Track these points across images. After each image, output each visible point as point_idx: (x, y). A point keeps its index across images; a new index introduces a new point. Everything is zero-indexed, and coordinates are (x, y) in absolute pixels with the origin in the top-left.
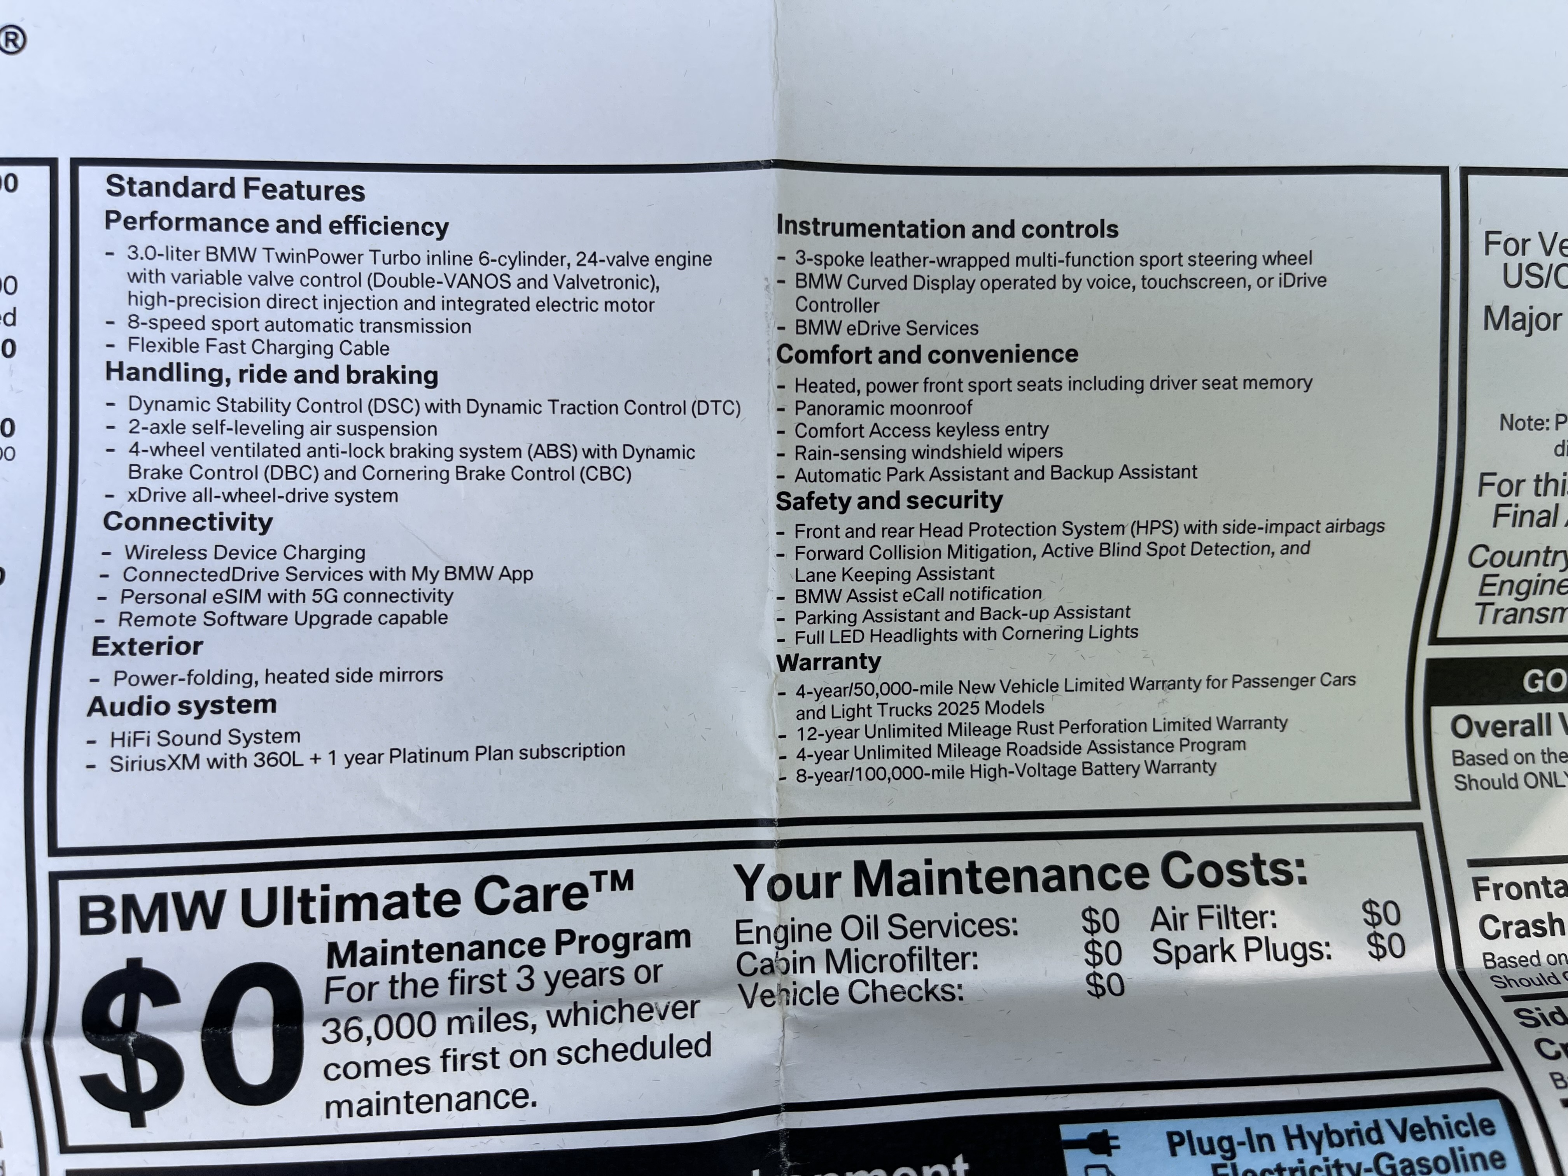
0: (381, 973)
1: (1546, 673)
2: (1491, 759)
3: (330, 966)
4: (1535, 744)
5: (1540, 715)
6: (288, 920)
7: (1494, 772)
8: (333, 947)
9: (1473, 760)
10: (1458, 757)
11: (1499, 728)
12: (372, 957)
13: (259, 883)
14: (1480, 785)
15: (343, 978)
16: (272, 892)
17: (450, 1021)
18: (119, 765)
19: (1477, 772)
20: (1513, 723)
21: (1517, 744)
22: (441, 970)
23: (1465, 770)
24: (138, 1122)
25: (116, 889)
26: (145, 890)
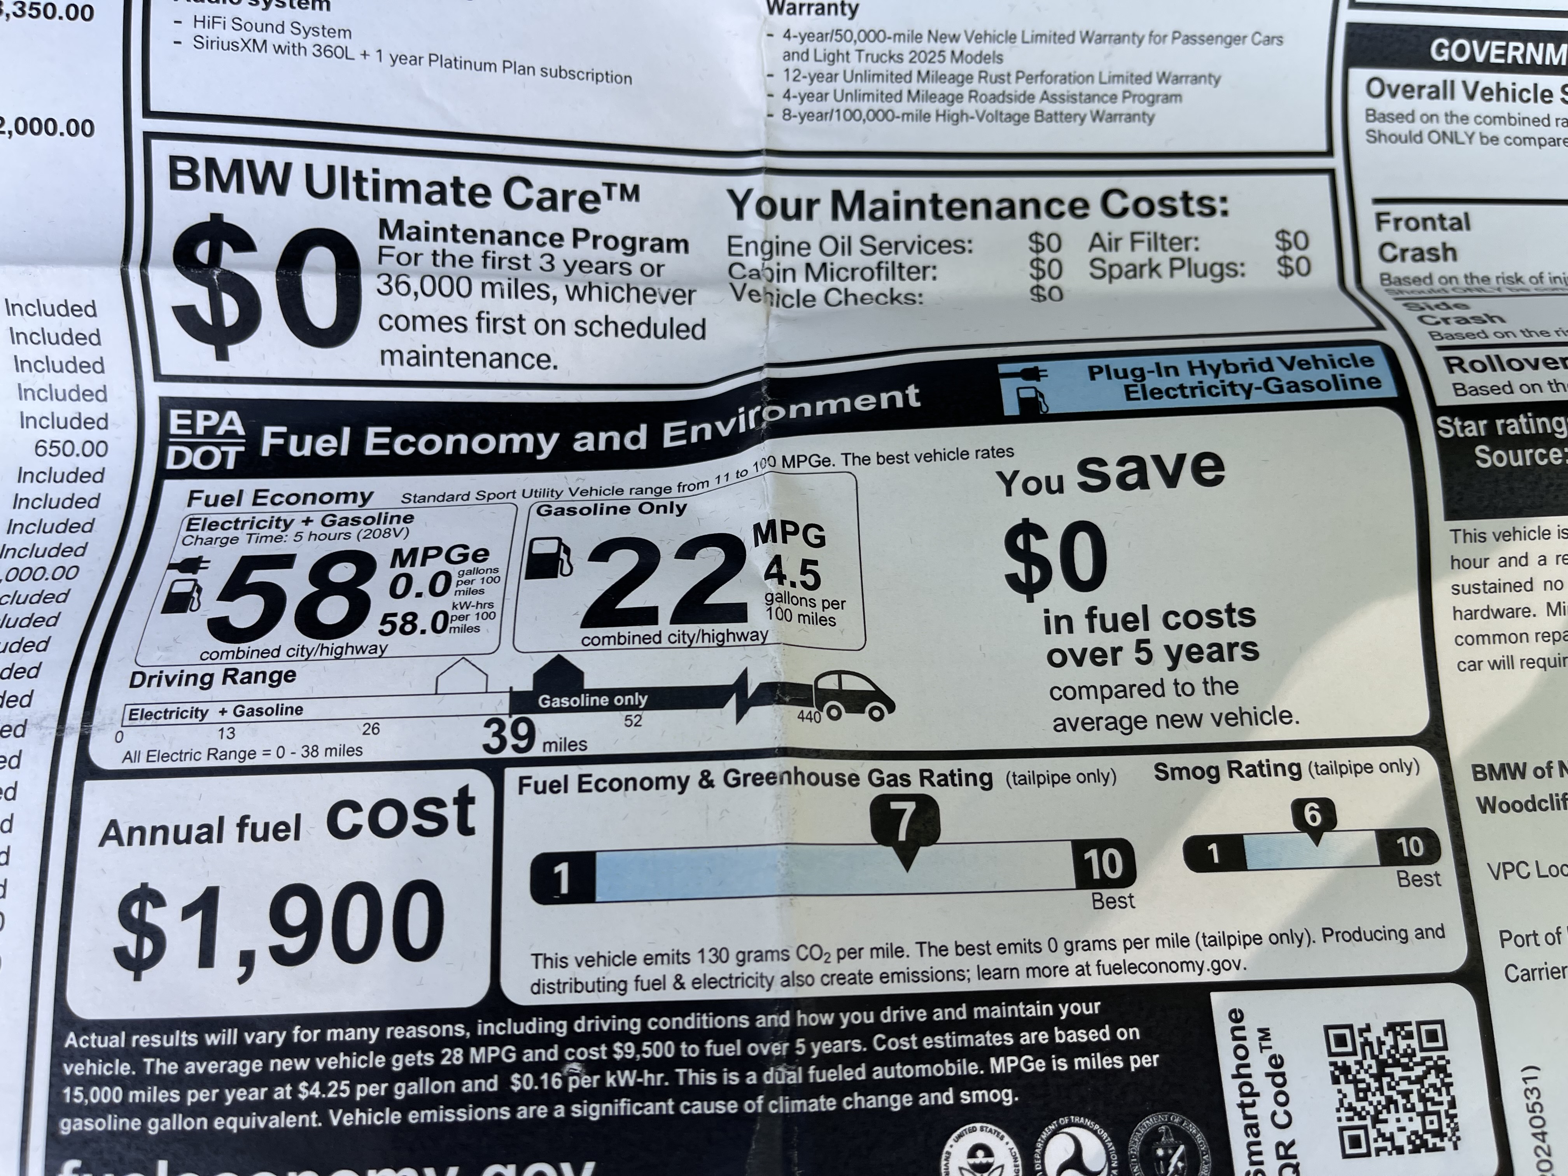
0: (425, 247)
1: (1451, 42)
2: (1400, 117)
3: (382, 236)
4: (1440, 106)
5: (1445, 82)
6: (345, 195)
7: (1402, 128)
8: (384, 223)
9: (1384, 118)
10: (1371, 114)
11: (1408, 91)
12: (416, 234)
13: (321, 159)
14: (1388, 139)
15: (393, 247)
16: (331, 169)
17: (484, 285)
18: (200, 43)
19: (1387, 128)
20: (1421, 87)
21: (1423, 105)
22: (476, 250)
23: (1376, 126)
24: (222, 355)
25: (200, 151)
26: (225, 155)
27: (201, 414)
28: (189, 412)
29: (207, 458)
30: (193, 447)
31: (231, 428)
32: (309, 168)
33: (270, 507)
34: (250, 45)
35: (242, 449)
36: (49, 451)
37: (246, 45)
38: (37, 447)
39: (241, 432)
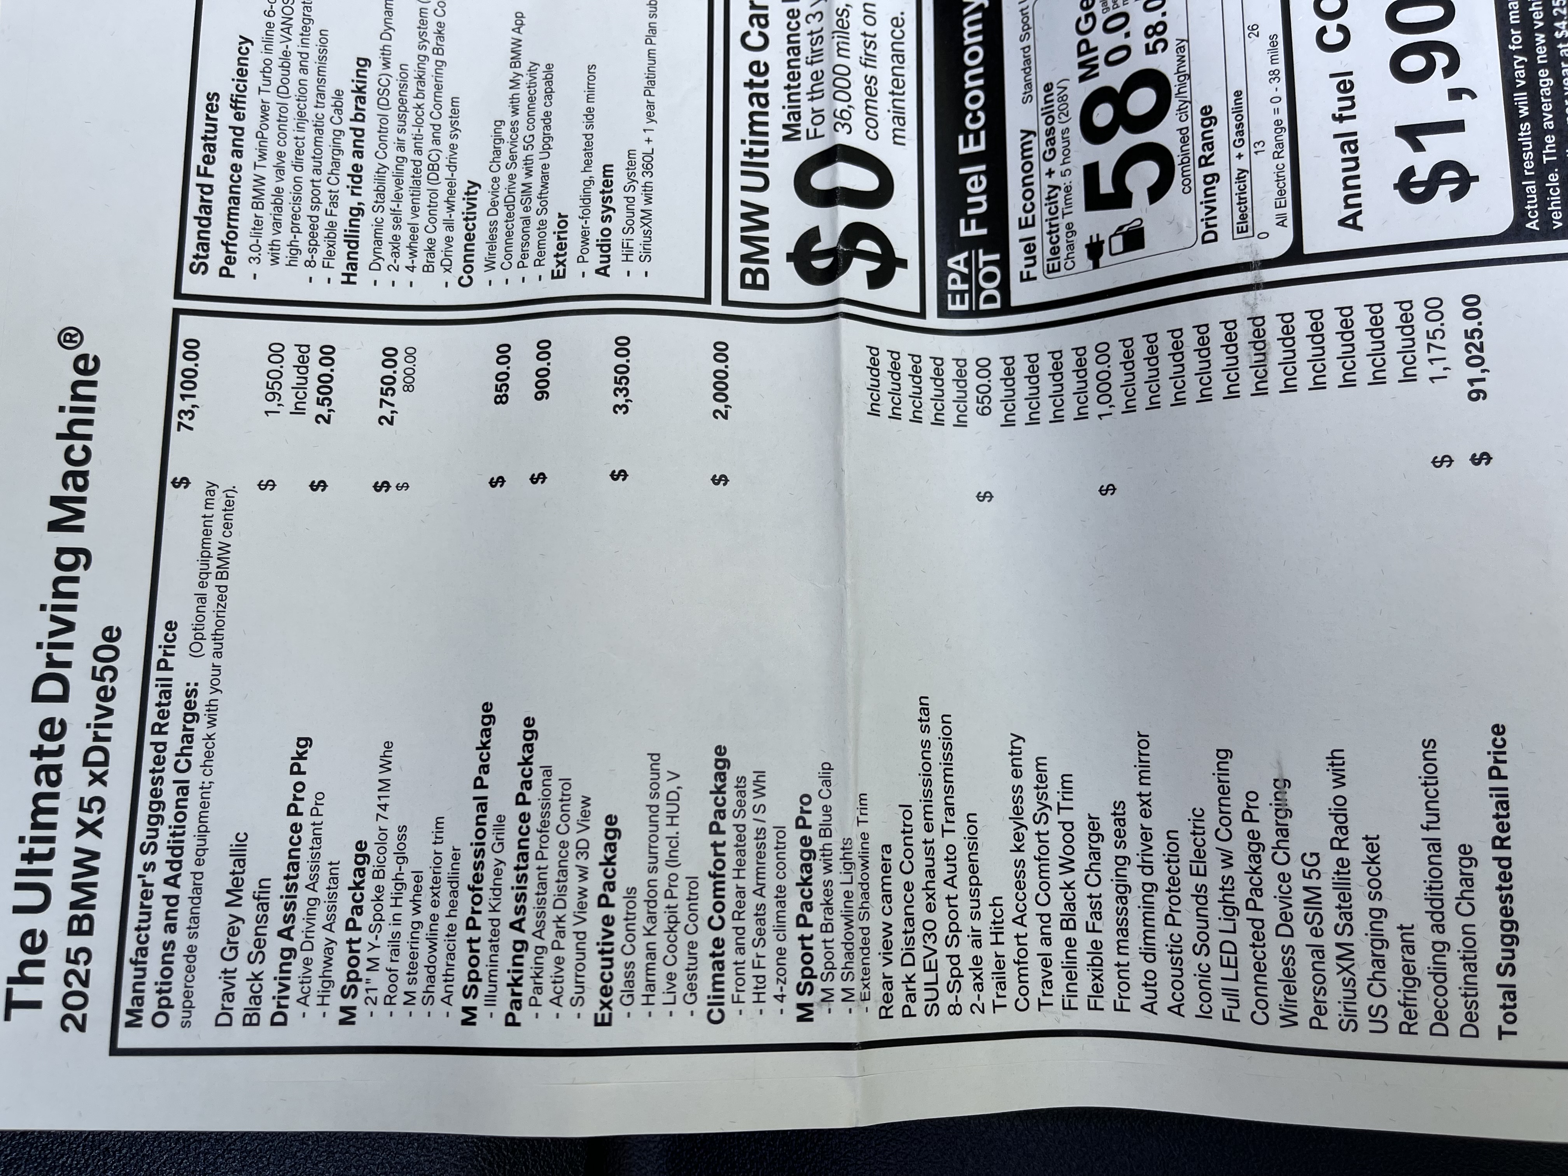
0: (806, 108)
3: (799, 139)
6: (766, 165)
8: (786, 138)
12: (795, 114)
13: (736, 180)
15: (808, 130)
16: (743, 173)
17: (840, 56)
18: (646, 256)
22: (806, 71)
24: (903, 263)
25: (736, 267)
26: (737, 248)
27: (951, 287)
28: (949, 296)
29: (989, 277)
30: (980, 289)
31: (962, 263)
32: (744, 188)
33: (1037, 212)
34: (646, 221)
35: (981, 251)
36: (986, 404)
37: (645, 224)
38: (983, 414)
39: (965, 254)
